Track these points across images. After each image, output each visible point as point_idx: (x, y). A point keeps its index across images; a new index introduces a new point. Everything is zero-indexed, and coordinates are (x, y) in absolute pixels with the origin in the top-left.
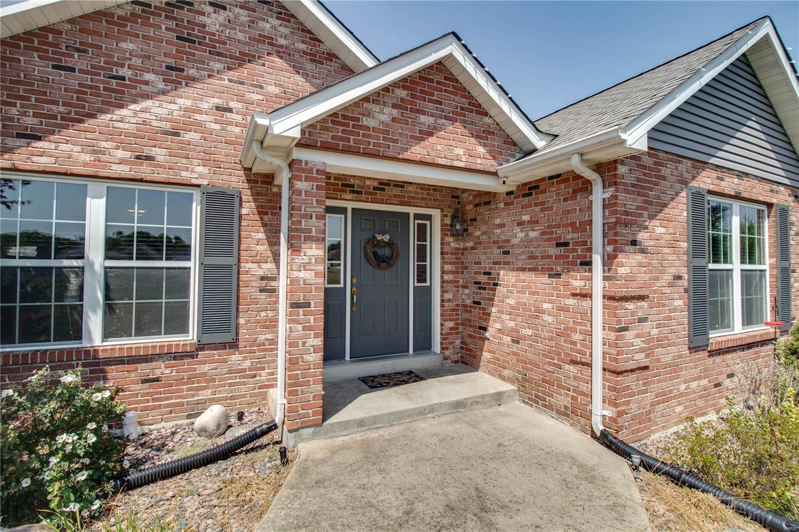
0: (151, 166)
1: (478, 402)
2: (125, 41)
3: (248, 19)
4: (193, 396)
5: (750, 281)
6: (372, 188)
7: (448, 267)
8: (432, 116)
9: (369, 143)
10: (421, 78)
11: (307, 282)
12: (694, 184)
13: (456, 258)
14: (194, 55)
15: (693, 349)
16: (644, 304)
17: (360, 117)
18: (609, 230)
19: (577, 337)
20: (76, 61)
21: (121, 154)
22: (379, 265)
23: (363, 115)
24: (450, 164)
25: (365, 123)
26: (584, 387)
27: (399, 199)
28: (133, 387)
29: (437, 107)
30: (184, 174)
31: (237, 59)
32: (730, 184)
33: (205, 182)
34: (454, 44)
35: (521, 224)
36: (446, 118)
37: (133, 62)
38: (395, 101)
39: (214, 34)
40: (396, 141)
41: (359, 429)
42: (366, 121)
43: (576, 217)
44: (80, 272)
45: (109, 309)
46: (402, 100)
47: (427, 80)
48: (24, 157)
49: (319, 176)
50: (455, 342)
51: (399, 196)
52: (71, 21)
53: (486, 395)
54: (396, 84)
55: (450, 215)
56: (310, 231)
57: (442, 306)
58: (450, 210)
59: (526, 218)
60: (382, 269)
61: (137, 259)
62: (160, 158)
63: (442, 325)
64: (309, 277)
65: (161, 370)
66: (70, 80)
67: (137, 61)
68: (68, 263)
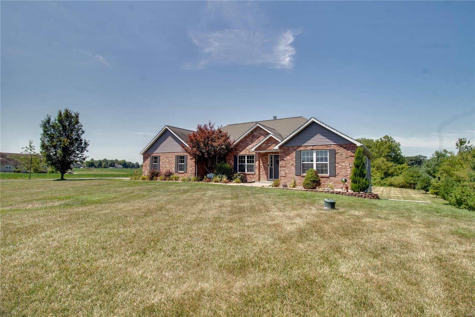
0: (250, 153)
2: (248, 139)
3: (258, 132)
9: (263, 149)
14: (254, 139)
16: (285, 168)
20: (244, 143)
21: (248, 152)
28: (249, 176)
39: (256, 135)
40: (266, 148)
42: (262, 147)
44: (245, 165)
45: (247, 169)
48: (240, 153)
49: (258, 154)
56: (257, 160)
61: (250, 163)
65: (251, 176)
66: (244, 145)
67: (249, 141)
68: (244, 164)
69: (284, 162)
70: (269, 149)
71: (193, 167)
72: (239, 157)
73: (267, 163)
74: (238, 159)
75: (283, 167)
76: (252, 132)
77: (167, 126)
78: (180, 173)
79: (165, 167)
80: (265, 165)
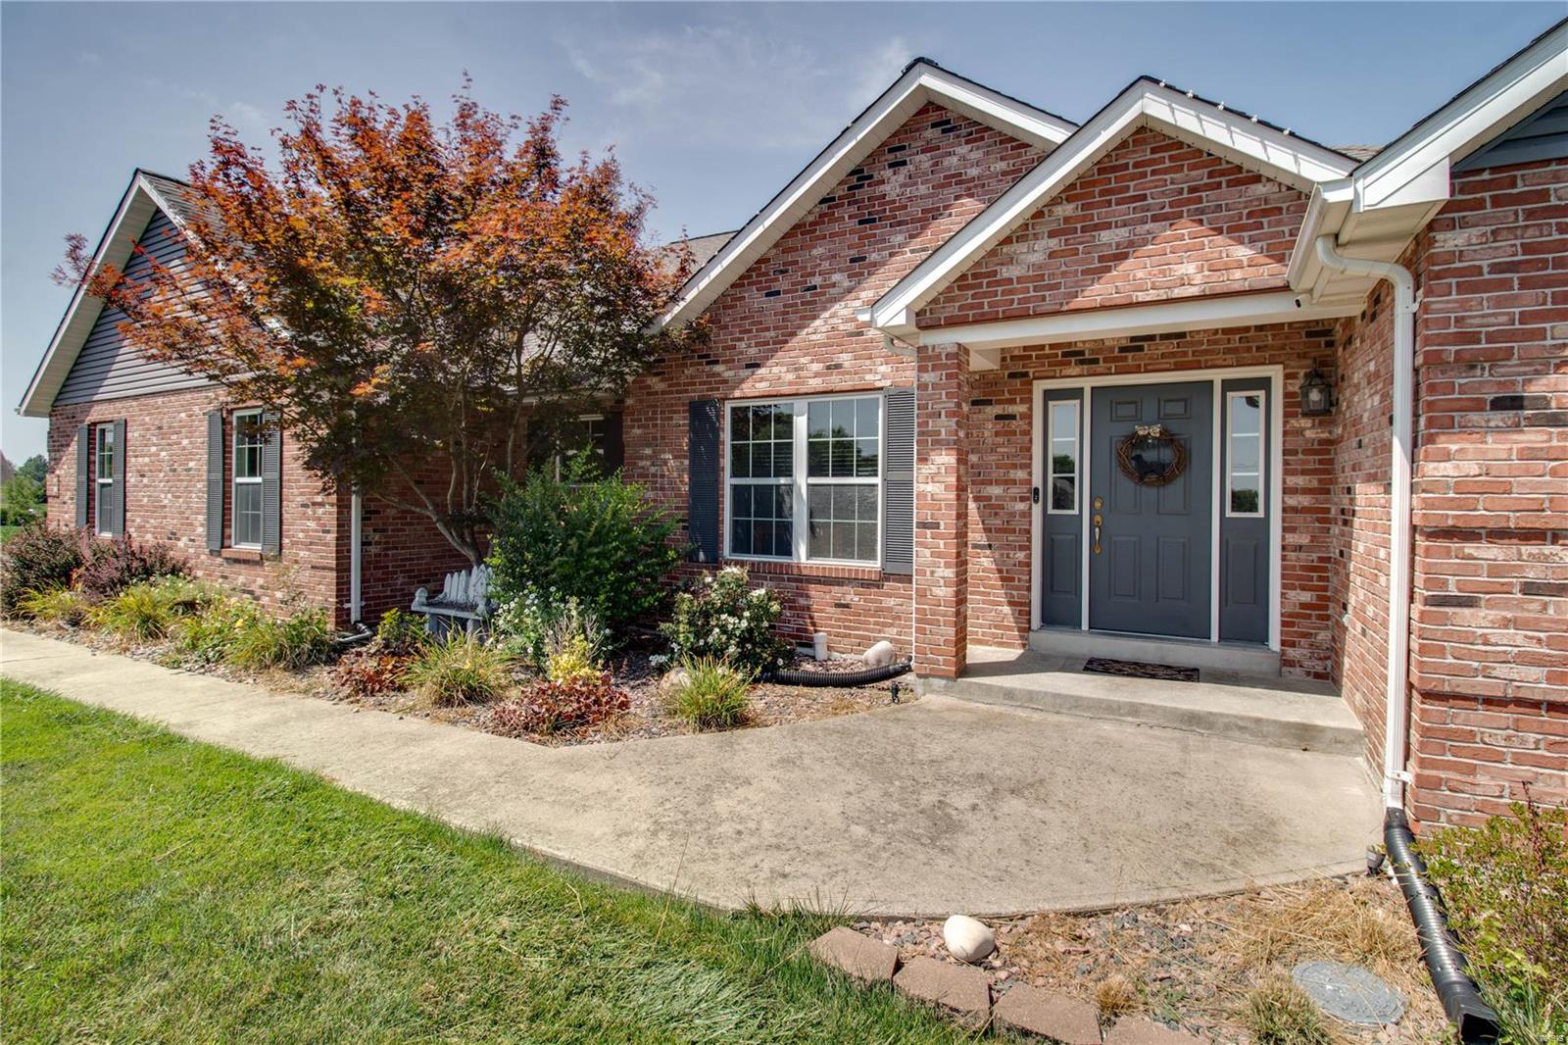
0: (839, 374)
1: (1246, 728)
2: (815, 247)
3: (931, 162)
4: (880, 632)
6: (1117, 350)
7: (1300, 481)
8: (1125, 226)
9: (1012, 301)
10: (1100, 171)
11: (935, 497)
13: (1321, 462)
14: (875, 235)
17: (998, 268)
20: (782, 284)
21: (816, 367)
22: (1141, 479)
23: (1002, 264)
24: (1165, 297)
25: (1006, 275)
27: (1172, 361)
28: (829, 609)
29: (1134, 208)
30: (868, 377)
31: (919, 220)
33: (886, 383)
34: (1147, 95)
35: (1369, 380)
36: (1155, 219)
37: (822, 268)
38: (1054, 226)
39: (894, 202)
40: (1056, 287)
41: (1007, 702)
42: (1006, 272)
44: (789, 489)
45: (812, 527)
46: (1067, 220)
47: (1114, 169)
48: (750, 385)
49: (949, 362)
50: (1316, 634)
51: (1173, 355)
52: (776, 246)
53: (1268, 720)
54: (1054, 200)
55: (1302, 373)
56: (938, 433)
57: (1284, 558)
58: (1304, 362)
60: (1149, 484)
61: (833, 475)
62: (846, 364)
63: (1283, 595)
64: (938, 491)
65: (851, 595)
66: (777, 303)
67: (826, 265)
68: (783, 481)
69: (1533, 437)
70: (1098, 291)
71: (321, 511)
72: (739, 415)
73: (1020, 474)
74: (726, 436)
75: (1498, 534)
76: (859, 176)
77: (153, 177)
78: (237, 561)
79: (158, 507)
80: (995, 491)
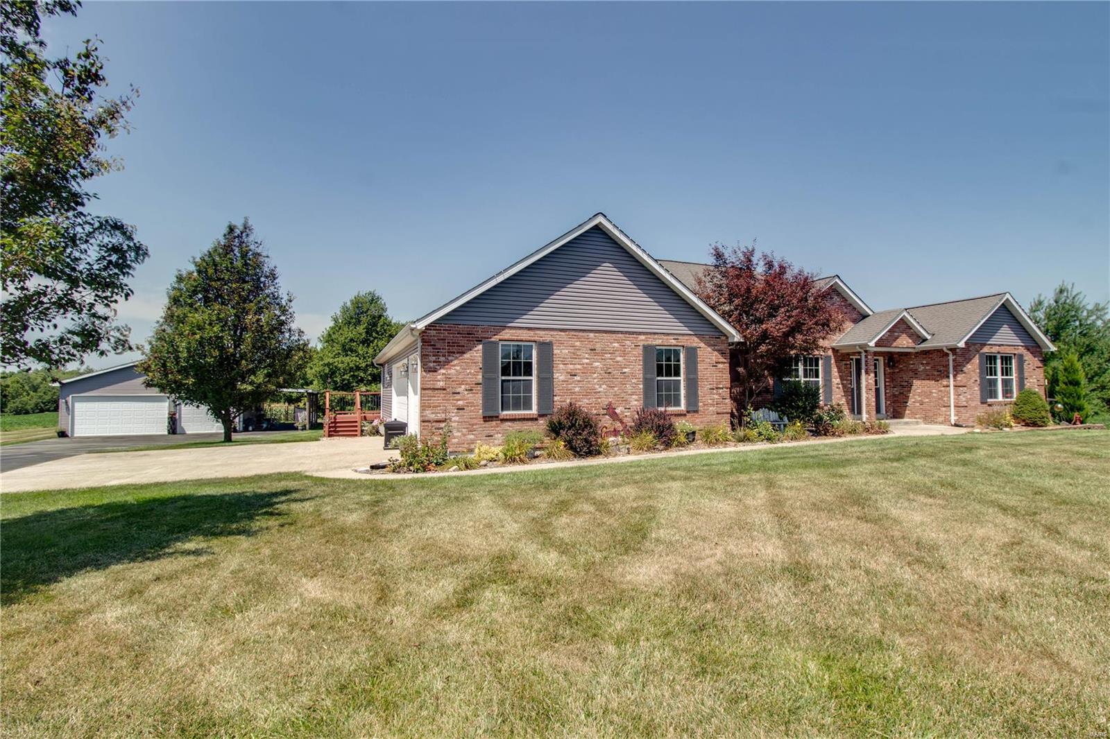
5: (1007, 383)
7: (887, 380)
8: (900, 333)
12: (982, 351)
15: (982, 403)
18: (955, 368)
19: (945, 399)
24: (902, 346)
26: (948, 413)
32: (995, 349)
35: (922, 364)
36: (904, 333)
43: (944, 363)
47: (899, 323)
50: (891, 410)
59: (924, 362)
